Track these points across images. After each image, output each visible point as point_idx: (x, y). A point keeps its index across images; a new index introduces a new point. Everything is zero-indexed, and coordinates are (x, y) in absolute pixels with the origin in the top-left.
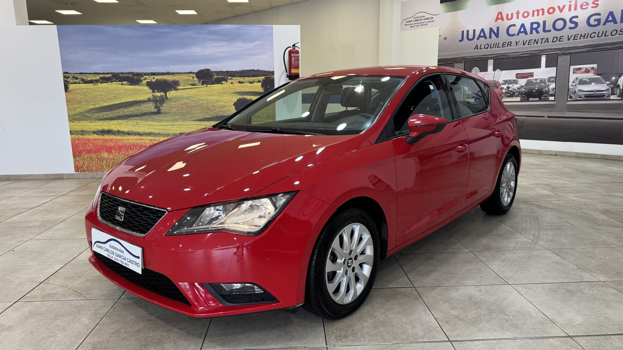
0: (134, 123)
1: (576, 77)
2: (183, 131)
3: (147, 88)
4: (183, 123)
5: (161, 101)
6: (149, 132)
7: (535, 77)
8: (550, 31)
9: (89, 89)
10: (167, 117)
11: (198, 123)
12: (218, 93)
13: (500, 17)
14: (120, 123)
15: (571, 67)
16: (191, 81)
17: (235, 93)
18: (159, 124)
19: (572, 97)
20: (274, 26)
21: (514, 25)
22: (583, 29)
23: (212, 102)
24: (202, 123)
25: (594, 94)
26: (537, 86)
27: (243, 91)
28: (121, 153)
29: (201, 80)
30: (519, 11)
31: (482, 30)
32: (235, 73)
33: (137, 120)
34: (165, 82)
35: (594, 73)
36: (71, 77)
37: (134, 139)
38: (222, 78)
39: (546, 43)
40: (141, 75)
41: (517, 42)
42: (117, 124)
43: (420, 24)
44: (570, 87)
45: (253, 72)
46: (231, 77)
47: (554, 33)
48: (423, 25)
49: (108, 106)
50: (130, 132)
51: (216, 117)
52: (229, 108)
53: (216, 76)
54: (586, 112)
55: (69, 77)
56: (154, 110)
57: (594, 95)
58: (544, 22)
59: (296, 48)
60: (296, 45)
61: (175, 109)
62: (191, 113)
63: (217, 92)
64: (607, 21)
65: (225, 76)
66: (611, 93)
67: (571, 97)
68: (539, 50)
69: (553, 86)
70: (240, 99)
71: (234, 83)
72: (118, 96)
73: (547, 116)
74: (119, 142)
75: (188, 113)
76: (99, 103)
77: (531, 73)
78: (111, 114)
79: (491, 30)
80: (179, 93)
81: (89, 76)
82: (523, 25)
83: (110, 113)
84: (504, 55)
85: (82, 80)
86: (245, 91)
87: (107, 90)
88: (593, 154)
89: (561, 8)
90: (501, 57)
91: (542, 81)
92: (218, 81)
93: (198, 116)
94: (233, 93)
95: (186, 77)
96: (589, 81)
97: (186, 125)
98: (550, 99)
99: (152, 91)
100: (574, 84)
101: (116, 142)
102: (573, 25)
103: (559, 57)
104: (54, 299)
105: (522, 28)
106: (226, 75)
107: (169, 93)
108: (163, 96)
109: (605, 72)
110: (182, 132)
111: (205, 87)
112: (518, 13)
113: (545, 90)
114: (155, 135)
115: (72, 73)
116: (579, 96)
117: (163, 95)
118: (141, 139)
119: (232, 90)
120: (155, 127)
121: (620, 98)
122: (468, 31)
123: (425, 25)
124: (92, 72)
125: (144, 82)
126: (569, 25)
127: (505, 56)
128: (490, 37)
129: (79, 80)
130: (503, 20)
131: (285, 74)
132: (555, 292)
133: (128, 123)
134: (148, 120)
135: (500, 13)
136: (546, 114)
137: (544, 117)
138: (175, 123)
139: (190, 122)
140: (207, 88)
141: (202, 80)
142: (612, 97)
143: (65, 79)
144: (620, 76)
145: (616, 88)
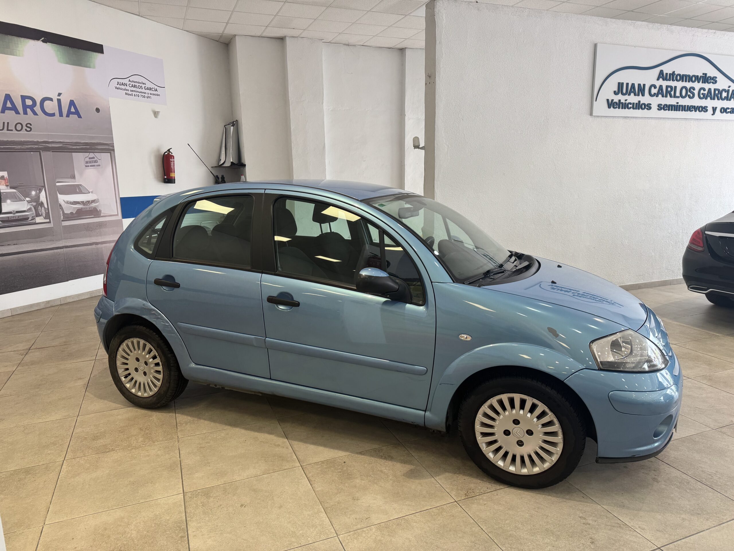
35: (7, 186)
54: (9, 245)
57: (15, 218)
64: (5, 108)
66: (35, 214)
109: (21, 184)
121: (48, 220)
142: (38, 220)
144: (40, 191)
145: (40, 208)
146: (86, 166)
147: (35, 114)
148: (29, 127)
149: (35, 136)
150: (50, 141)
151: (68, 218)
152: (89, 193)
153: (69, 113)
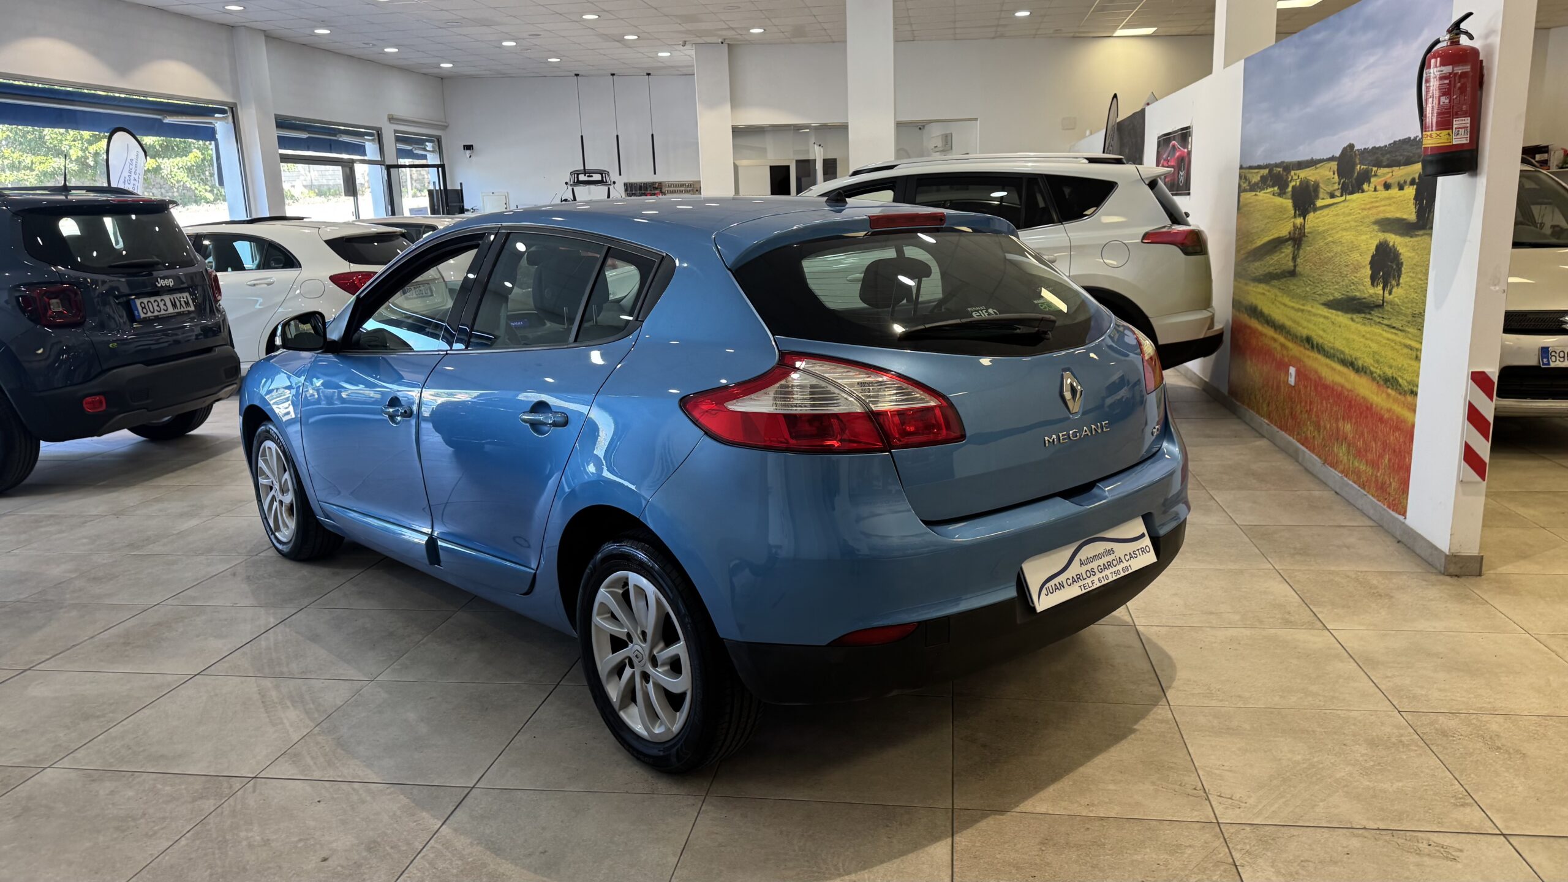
2: (1310, 330)
3: (1289, 205)
5: (1299, 242)
6: (1283, 324)
10: (1301, 287)
12: (1356, 222)
16: (1331, 182)
17: (1376, 223)
18: (1292, 304)
23: (1346, 249)
24: (1329, 315)
27: (1387, 215)
28: (1258, 367)
32: (1382, 155)
33: (1276, 287)
34: (1308, 186)
37: (1270, 338)
38: (1365, 170)
40: (1291, 167)
45: (1406, 148)
46: (1376, 169)
49: (1260, 247)
50: (1269, 316)
51: (1346, 300)
52: (1364, 271)
53: (1359, 167)
56: (1291, 264)
60: (1463, 26)
61: (1308, 267)
62: (1322, 281)
63: (1354, 220)
65: (1369, 164)
70: (1380, 244)
71: (1378, 188)
72: (1268, 225)
74: (1263, 340)
75: (1319, 281)
80: (1317, 220)
83: (1258, 264)
85: (1250, 182)
86: (1389, 216)
93: (1328, 290)
94: (1373, 224)
95: (1327, 173)
97: (1314, 314)
101: (1258, 338)
106: (1371, 162)
107: (1308, 220)
108: (1302, 227)
110: (1309, 333)
111: (1345, 201)
115: (1247, 167)
117: (1302, 223)
118: (1274, 340)
119: (1374, 211)
120: (1288, 312)
125: (1290, 189)
129: (1247, 183)
134: (1284, 291)
138: (1305, 307)
139: (1319, 306)
140: (1346, 204)
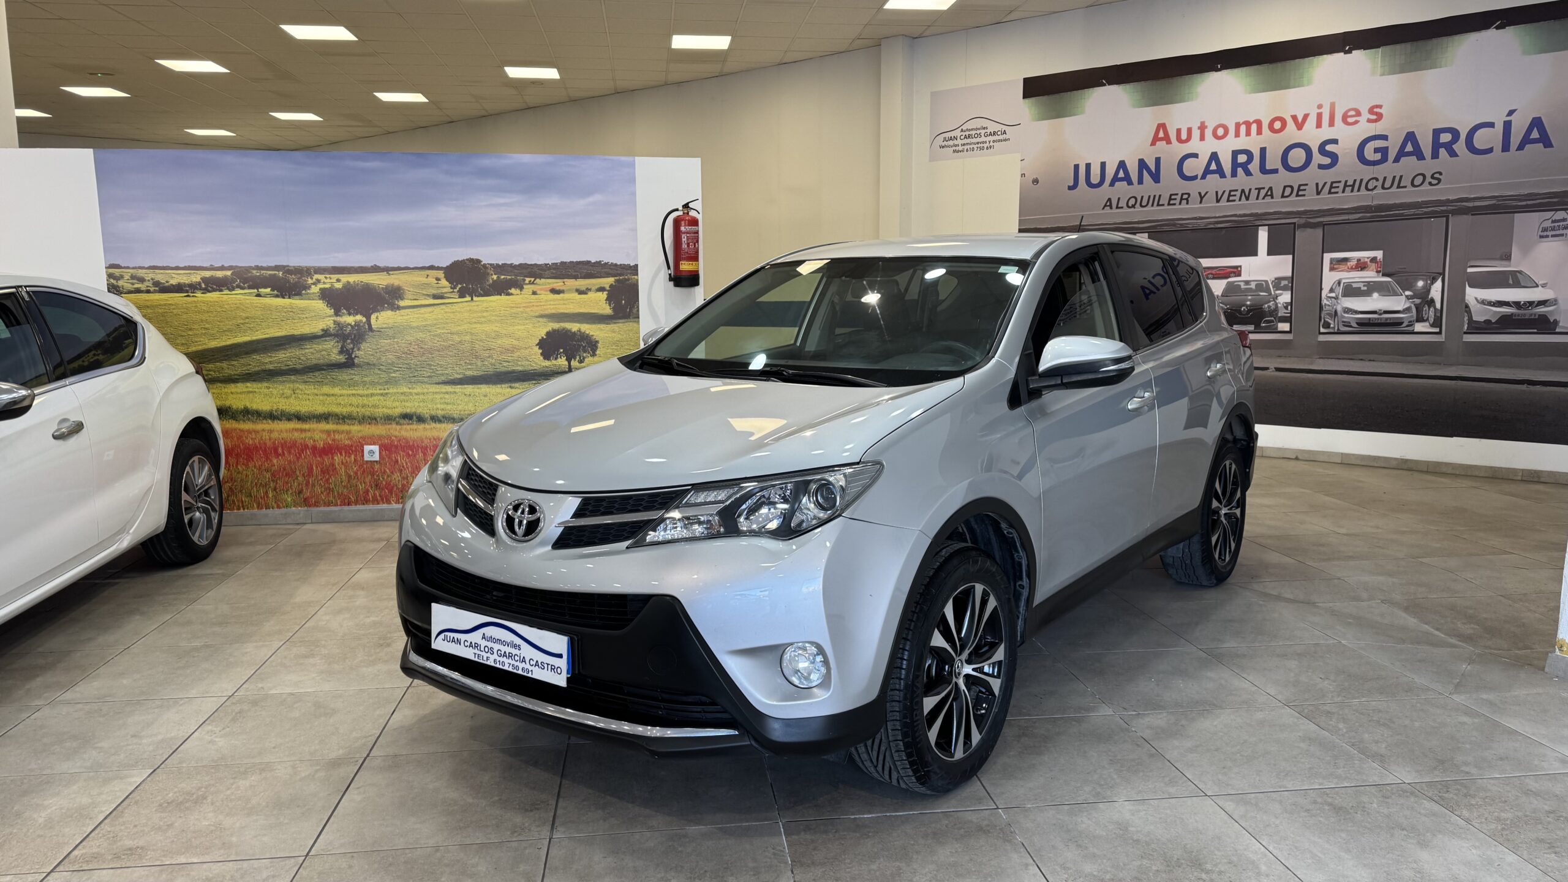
0: (286, 391)
1: (1338, 279)
2: (411, 408)
3: (320, 305)
4: (410, 388)
5: (355, 336)
6: (322, 412)
7: (1244, 277)
8: (1275, 171)
9: (173, 307)
10: (371, 375)
11: (449, 388)
12: (499, 316)
13: (1161, 135)
14: (251, 390)
15: (1325, 255)
16: (432, 287)
17: (542, 316)
18: (350, 392)
19: (1329, 324)
20: (637, 158)
21: (1196, 156)
22: (1348, 167)
23: (484, 337)
24: (459, 390)
25: (1378, 319)
26: (1250, 298)
27: (562, 311)
28: (251, 465)
29: (457, 285)
30: (1206, 124)
31: (1122, 165)
32: (541, 270)
33: (293, 382)
34: (368, 289)
35: (1378, 272)
36: (127, 277)
37: (286, 431)
38: (510, 279)
39: (1268, 200)
40: (307, 272)
41: (1203, 195)
42: (244, 392)
43: (975, 146)
44: (1325, 302)
45: (586, 267)
46: (533, 279)
47: (1284, 177)
48: (982, 149)
49: (221, 347)
50: (276, 411)
51: (494, 375)
52: (527, 351)
53: (495, 277)
54: (1362, 360)
55: (122, 277)
56: (338, 357)
57: (1379, 321)
58: (1263, 151)
59: (692, 213)
60: (691, 205)
61: (391, 357)
62: (431, 365)
63: (496, 315)
64: (1401, 154)
65: (517, 276)
66: (1415, 318)
67: (1327, 325)
68: (1252, 213)
69: (1285, 297)
70: (554, 331)
71: (538, 292)
72: (248, 325)
73: (1275, 368)
74: (247, 438)
75: (422, 366)
76: (196, 342)
77: (1236, 267)
78: (228, 368)
79: (1142, 164)
80: (401, 318)
81: (174, 275)
82: (1214, 157)
83: (224, 365)
84: (1171, 222)
85: (156, 284)
86: (566, 311)
87: (219, 309)
88: (1379, 457)
89: (1300, 120)
90: (1166, 228)
91: (1261, 286)
92: (501, 289)
93: (449, 371)
94: (537, 317)
95: (421, 279)
96: (1365, 288)
97: (417, 394)
98: (1279, 329)
99: (333, 310)
100: (1333, 295)
101: (240, 438)
102: (1327, 161)
103: (1297, 233)
104: (144, 861)
105: (1213, 163)
106: (520, 274)
107: (377, 318)
108: (362, 324)
109: (1402, 269)
110: (408, 411)
111: (467, 302)
112: (1202, 128)
113: (1269, 307)
114: (339, 419)
115: (131, 266)
116: (1343, 322)
117: (361, 321)
118: (302, 431)
119: (536, 308)
120: (340, 400)
121: (1437, 330)
122: (1088, 166)
123: (987, 148)
124: (182, 265)
125: (315, 289)
126: (1318, 159)
127: (1174, 225)
128: (1140, 182)
129: (147, 284)
130: (1169, 142)
131: (664, 274)
132: (1307, 811)
133: (271, 390)
134: (321, 383)
135: (1162, 126)
136: (1272, 363)
137: (1267, 369)
138: (391, 391)
139: (427, 386)
140: (473, 304)
141: (460, 286)
142: (1419, 327)
143: (112, 281)
144: (1434, 280)
145: (1426, 307)
146: (1541, 237)
147: (1453, 154)
148: (1437, 177)
149: (1447, 191)
150: (1472, 196)
151: (1477, 328)
152: (1537, 286)
153: (1526, 141)
